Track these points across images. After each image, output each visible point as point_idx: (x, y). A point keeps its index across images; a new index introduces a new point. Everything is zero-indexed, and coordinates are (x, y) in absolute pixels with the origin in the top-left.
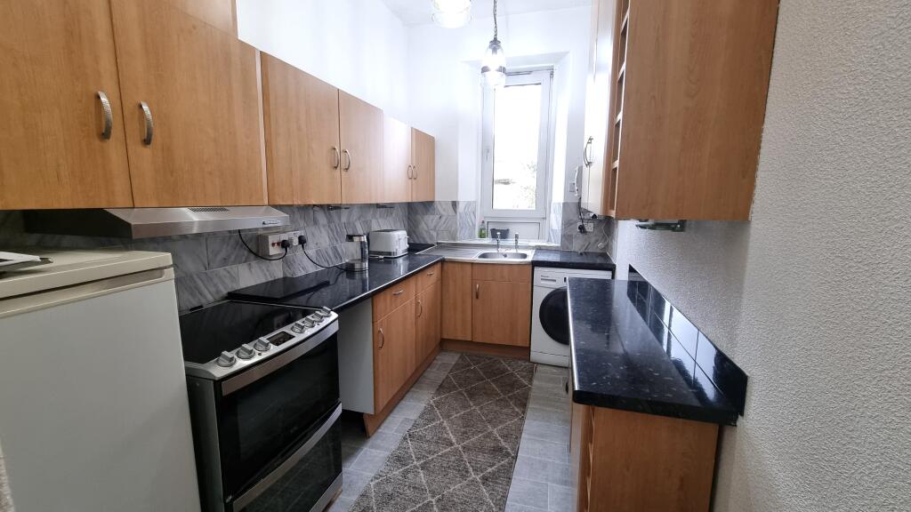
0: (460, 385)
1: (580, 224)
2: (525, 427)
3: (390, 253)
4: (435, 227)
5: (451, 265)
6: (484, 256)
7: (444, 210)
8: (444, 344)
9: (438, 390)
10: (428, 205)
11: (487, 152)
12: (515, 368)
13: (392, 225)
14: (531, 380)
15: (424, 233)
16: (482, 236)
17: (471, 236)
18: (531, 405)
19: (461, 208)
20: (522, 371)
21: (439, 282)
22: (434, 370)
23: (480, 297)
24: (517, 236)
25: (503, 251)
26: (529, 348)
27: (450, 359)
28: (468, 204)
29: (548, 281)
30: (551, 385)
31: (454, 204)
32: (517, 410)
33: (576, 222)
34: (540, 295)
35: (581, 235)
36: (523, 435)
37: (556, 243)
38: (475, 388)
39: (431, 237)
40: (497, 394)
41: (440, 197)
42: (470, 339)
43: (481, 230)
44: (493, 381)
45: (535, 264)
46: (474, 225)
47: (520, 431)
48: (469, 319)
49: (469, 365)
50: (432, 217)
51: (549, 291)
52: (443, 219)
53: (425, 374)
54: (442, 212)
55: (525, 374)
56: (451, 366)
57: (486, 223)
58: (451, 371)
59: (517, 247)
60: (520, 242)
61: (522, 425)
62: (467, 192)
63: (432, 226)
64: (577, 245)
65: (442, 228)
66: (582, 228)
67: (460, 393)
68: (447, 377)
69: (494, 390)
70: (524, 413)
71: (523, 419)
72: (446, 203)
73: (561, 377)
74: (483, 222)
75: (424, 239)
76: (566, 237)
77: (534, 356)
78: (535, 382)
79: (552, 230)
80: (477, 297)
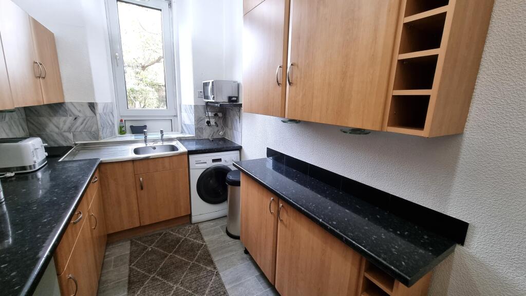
0: (150, 271)
1: (207, 120)
2: (224, 279)
3: (24, 168)
4: (70, 128)
5: (108, 167)
6: (136, 151)
7: (80, 111)
8: (110, 239)
9: (129, 289)
10: (57, 108)
12: (184, 234)
14: (202, 239)
15: (55, 136)
16: (122, 132)
17: (112, 134)
18: (215, 259)
19: (99, 109)
20: (192, 233)
22: (112, 269)
23: (145, 188)
24: (162, 132)
25: (150, 144)
26: (190, 216)
27: (123, 249)
28: (106, 106)
29: (201, 164)
30: (216, 236)
31: (92, 106)
32: (209, 268)
33: (204, 119)
34: (195, 176)
35: (208, 127)
36: (227, 287)
37: (191, 134)
38: (164, 267)
39: (66, 139)
40: (187, 264)
41: (69, 98)
42: (137, 225)
43: (121, 128)
44: (175, 252)
45: (191, 153)
46: (113, 124)
47: (222, 285)
48: (135, 208)
49: (145, 248)
50: (63, 119)
52: (79, 121)
53: (103, 278)
54: (77, 113)
55: (194, 235)
56: (128, 257)
57: (124, 121)
58: (131, 262)
59: (163, 140)
61: (220, 279)
62: (103, 96)
63: (66, 127)
64: (207, 134)
65: (79, 129)
66: (208, 123)
67: (154, 279)
68: (131, 270)
69: (181, 261)
70: (215, 268)
71: (217, 274)
72: (81, 104)
73: (219, 227)
74: (121, 121)
75: (55, 141)
76: (198, 129)
77: (195, 219)
78: (206, 239)
79: (185, 125)
80: (142, 189)
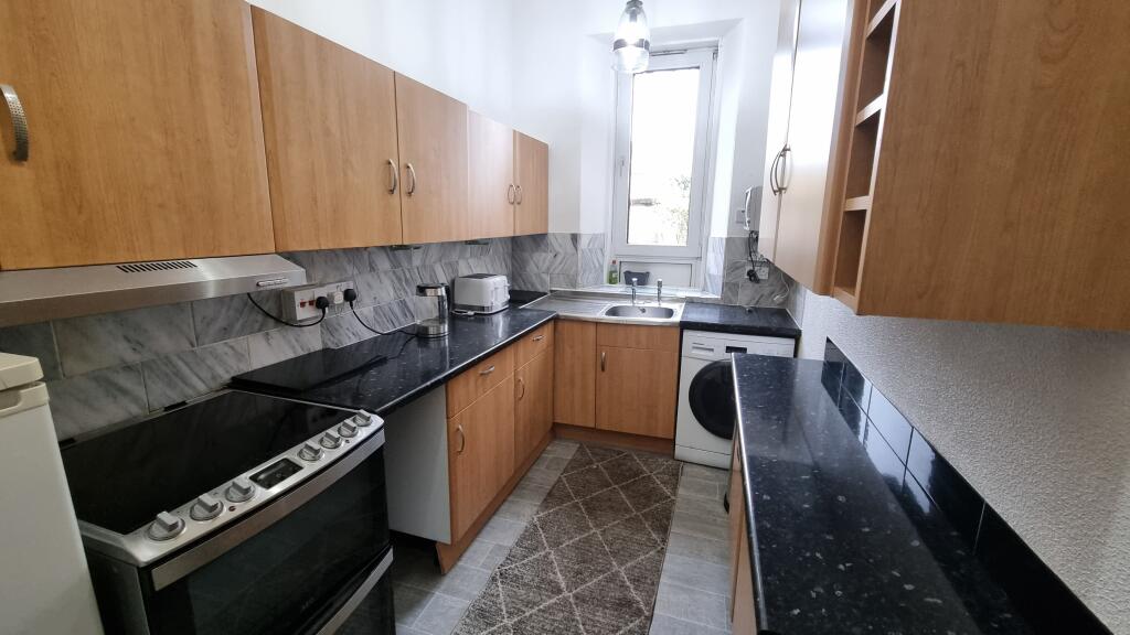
0: (577, 493)
1: (749, 268)
2: (666, 565)
3: (483, 308)
4: (548, 269)
5: (567, 325)
6: (613, 312)
7: (561, 246)
8: (556, 431)
9: (545, 500)
10: (539, 240)
11: (621, 165)
12: (653, 469)
13: (489, 266)
14: (675, 488)
15: (534, 277)
16: (612, 281)
17: (598, 282)
18: (674, 529)
19: (583, 243)
20: (664, 473)
21: (551, 348)
22: (543, 468)
23: (607, 368)
24: (660, 284)
25: (641, 304)
26: (673, 442)
27: (565, 451)
28: (594, 238)
29: (703, 351)
30: (701, 496)
31: (575, 238)
32: (654, 536)
33: (743, 266)
35: (750, 284)
36: (664, 580)
37: (714, 294)
38: (597, 499)
39: (543, 282)
40: (627, 510)
41: (555, 227)
42: (592, 425)
43: (611, 273)
44: (622, 488)
45: (685, 326)
46: (601, 266)
47: (658, 572)
48: (591, 397)
49: (591, 462)
50: (544, 255)
51: (703, 365)
52: (559, 258)
53: (529, 475)
54: (558, 249)
55: (666, 477)
56: (566, 463)
57: (617, 263)
58: (565, 471)
59: (659, 298)
60: (664, 291)
61: (661, 562)
62: (592, 221)
63: (544, 269)
64: (745, 298)
65: (557, 271)
66: (752, 275)
67: (576, 506)
68: (559, 480)
69: (623, 502)
70: (664, 541)
71: (662, 552)
72: (563, 235)
73: (717, 484)
74: (614, 262)
75: (533, 285)
76: (730, 286)
77: (680, 452)
78: (681, 491)
79: (710, 275)
80: (603, 369)
